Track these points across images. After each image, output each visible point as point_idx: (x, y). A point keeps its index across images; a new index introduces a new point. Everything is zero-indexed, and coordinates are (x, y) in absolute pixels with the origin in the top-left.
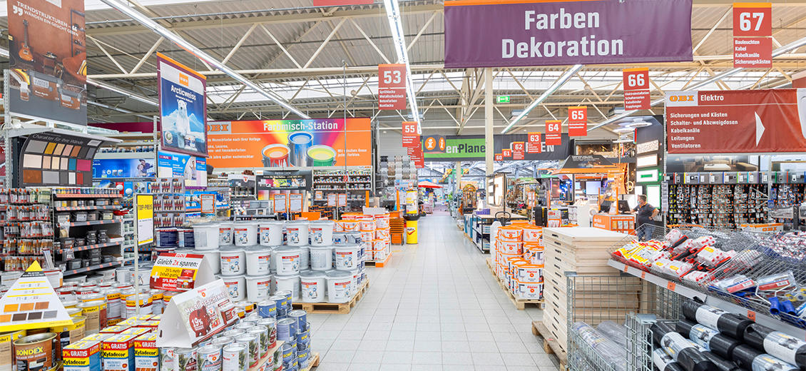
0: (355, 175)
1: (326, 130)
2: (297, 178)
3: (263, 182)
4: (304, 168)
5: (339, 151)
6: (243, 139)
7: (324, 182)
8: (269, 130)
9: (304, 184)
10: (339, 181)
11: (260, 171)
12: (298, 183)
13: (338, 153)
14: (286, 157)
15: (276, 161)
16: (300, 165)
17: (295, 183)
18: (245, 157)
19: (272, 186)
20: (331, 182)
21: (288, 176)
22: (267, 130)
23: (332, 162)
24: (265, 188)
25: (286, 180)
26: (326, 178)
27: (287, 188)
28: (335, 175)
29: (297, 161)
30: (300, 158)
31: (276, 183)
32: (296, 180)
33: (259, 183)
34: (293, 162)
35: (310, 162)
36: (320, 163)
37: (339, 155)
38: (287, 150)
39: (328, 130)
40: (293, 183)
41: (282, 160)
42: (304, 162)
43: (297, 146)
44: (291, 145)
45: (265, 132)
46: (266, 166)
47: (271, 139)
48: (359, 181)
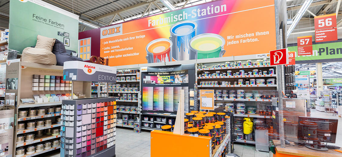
0: (251, 67)
1: (211, 15)
2: (180, 74)
3: (148, 79)
4: (186, 62)
5: (229, 38)
6: (131, 38)
7: (210, 77)
8: (153, 25)
9: (186, 80)
10: (229, 76)
11: (144, 68)
12: (181, 79)
13: (227, 40)
14: (168, 52)
15: (159, 56)
16: (182, 59)
17: (178, 80)
18: (132, 55)
19: (156, 83)
20: (218, 77)
21: (171, 71)
22: (151, 27)
23: (220, 52)
24: (149, 85)
25: (169, 76)
26: (211, 72)
27: (170, 85)
28: (223, 68)
29: (179, 54)
30: (183, 51)
31: (161, 80)
32: (179, 76)
33: (144, 80)
34: (175, 56)
35: (193, 54)
36: (205, 55)
37: (229, 43)
38: (169, 44)
39: (215, 14)
40: (176, 79)
41: (164, 54)
42: (187, 55)
43: (179, 38)
44: (173, 38)
45: (149, 28)
46: (150, 62)
47: (154, 35)
48: (257, 76)
